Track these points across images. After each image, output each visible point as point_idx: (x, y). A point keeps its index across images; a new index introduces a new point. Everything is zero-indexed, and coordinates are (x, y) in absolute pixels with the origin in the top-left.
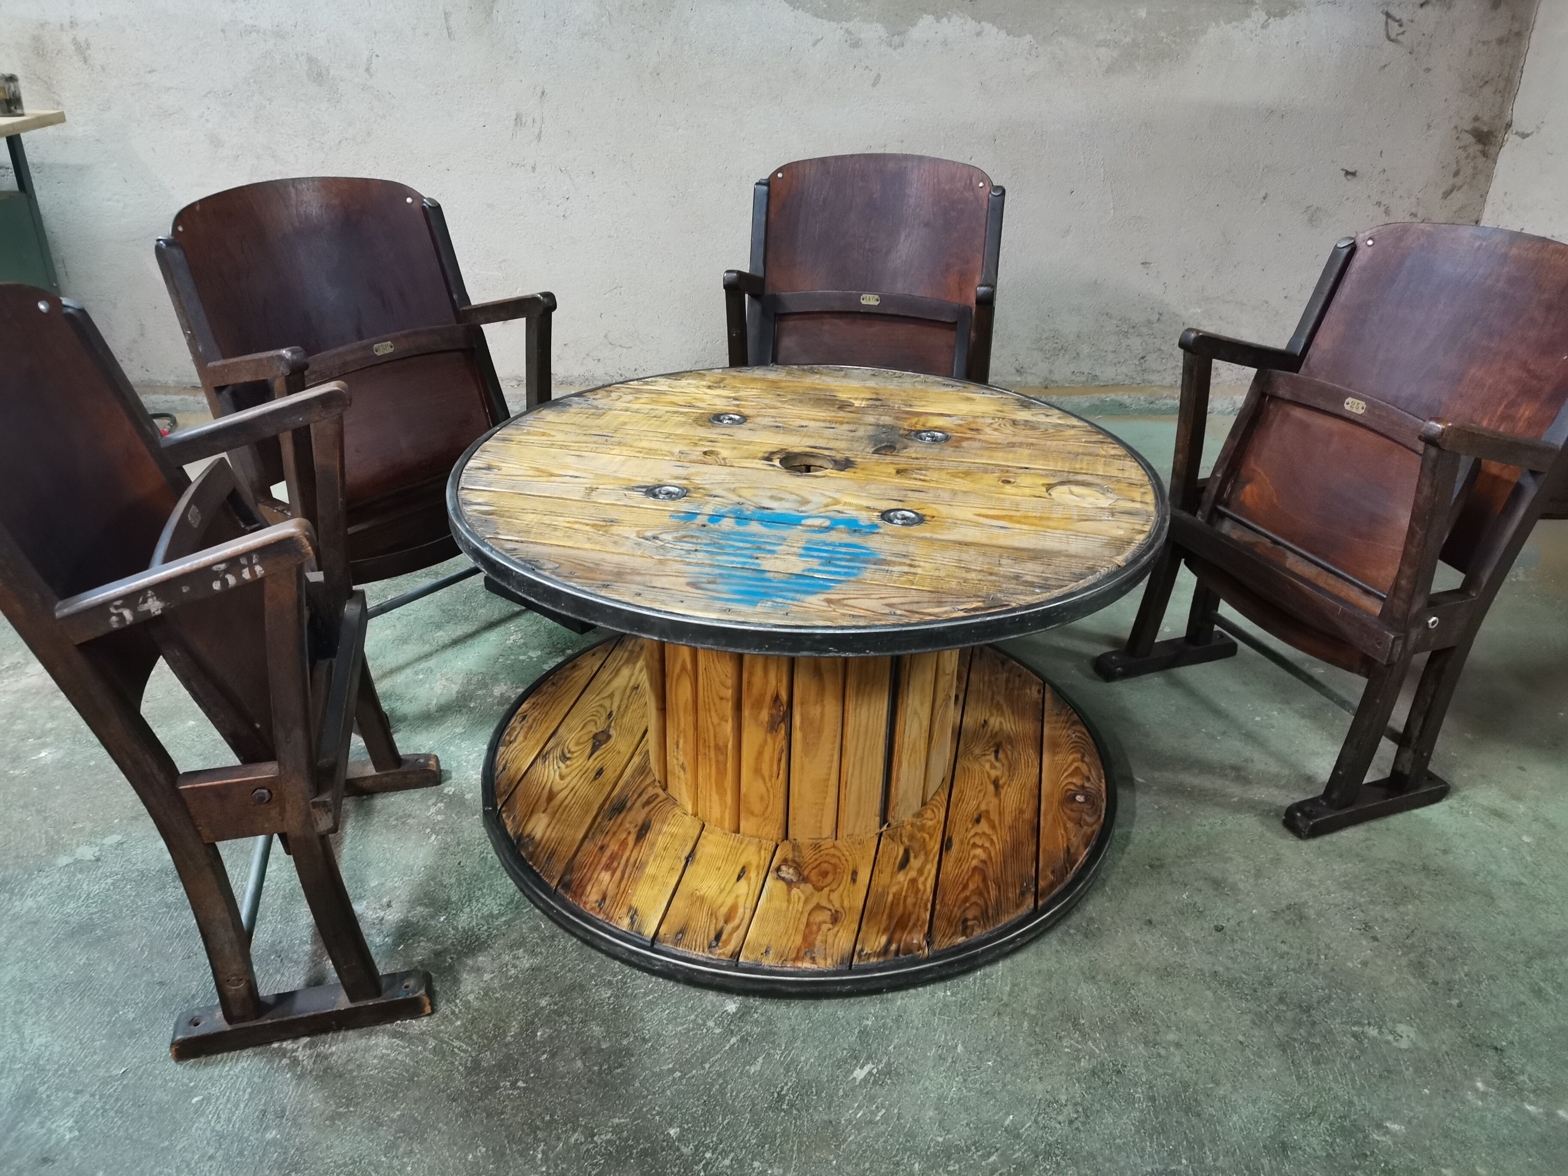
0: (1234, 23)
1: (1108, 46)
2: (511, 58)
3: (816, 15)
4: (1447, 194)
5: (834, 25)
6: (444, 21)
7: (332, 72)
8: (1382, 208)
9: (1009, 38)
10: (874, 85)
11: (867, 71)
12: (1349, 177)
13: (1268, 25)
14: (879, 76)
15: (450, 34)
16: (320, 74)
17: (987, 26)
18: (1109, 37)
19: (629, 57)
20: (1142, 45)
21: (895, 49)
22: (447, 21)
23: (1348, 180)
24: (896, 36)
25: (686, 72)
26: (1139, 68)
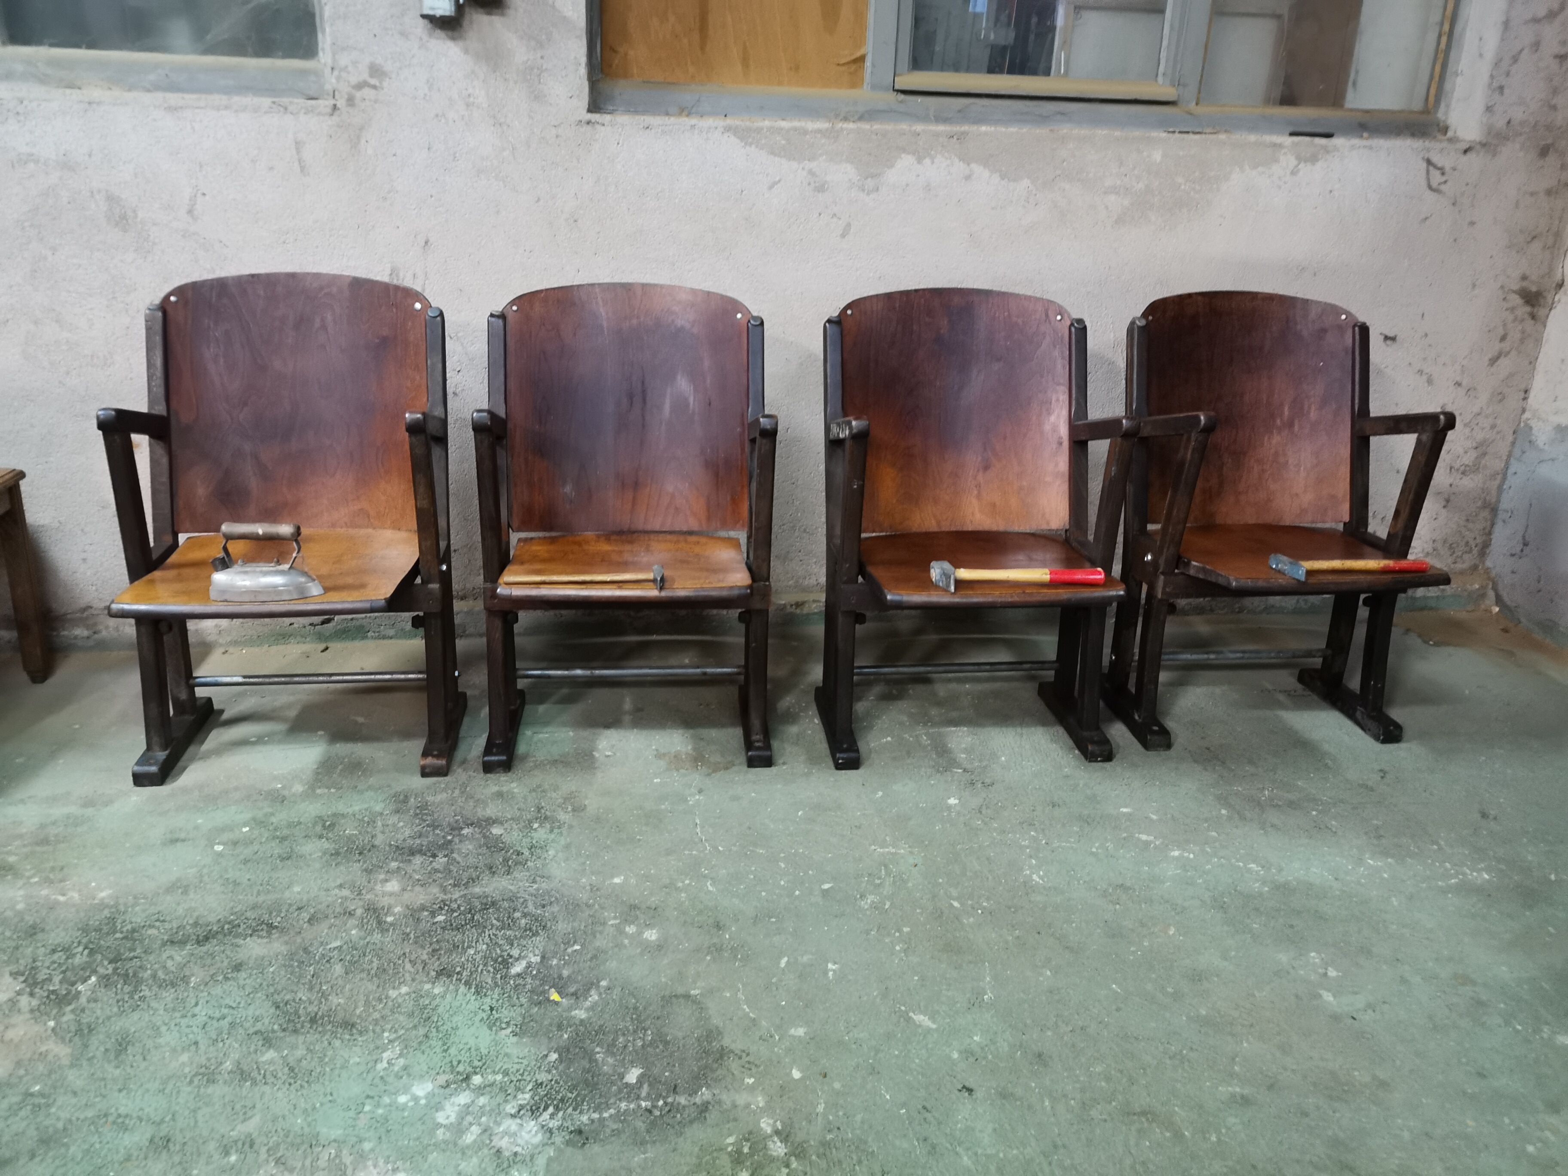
0: (1260, 169)
1: (1118, 193)
2: (385, 199)
3: (772, 153)
4: (1493, 361)
5: (794, 165)
6: (294, 152)
7: (140, 215)
8: (1425, 377)
9: (1003, 183)
10: (843, 236)
11: (835, 220)
12: (1389, 342)
13: (1298, 171)
14: (849, 225)
15: (302, 169)
16: (123, 217)
17: (977, 168)
18: (1119, 182)
19: (539, 200)
20: (1157, 193)
21: (868, 194)
22: (298, 151)
23: (1388, 345)
24: (869, 179)
25: (611, 219)
26: (1153, 218)
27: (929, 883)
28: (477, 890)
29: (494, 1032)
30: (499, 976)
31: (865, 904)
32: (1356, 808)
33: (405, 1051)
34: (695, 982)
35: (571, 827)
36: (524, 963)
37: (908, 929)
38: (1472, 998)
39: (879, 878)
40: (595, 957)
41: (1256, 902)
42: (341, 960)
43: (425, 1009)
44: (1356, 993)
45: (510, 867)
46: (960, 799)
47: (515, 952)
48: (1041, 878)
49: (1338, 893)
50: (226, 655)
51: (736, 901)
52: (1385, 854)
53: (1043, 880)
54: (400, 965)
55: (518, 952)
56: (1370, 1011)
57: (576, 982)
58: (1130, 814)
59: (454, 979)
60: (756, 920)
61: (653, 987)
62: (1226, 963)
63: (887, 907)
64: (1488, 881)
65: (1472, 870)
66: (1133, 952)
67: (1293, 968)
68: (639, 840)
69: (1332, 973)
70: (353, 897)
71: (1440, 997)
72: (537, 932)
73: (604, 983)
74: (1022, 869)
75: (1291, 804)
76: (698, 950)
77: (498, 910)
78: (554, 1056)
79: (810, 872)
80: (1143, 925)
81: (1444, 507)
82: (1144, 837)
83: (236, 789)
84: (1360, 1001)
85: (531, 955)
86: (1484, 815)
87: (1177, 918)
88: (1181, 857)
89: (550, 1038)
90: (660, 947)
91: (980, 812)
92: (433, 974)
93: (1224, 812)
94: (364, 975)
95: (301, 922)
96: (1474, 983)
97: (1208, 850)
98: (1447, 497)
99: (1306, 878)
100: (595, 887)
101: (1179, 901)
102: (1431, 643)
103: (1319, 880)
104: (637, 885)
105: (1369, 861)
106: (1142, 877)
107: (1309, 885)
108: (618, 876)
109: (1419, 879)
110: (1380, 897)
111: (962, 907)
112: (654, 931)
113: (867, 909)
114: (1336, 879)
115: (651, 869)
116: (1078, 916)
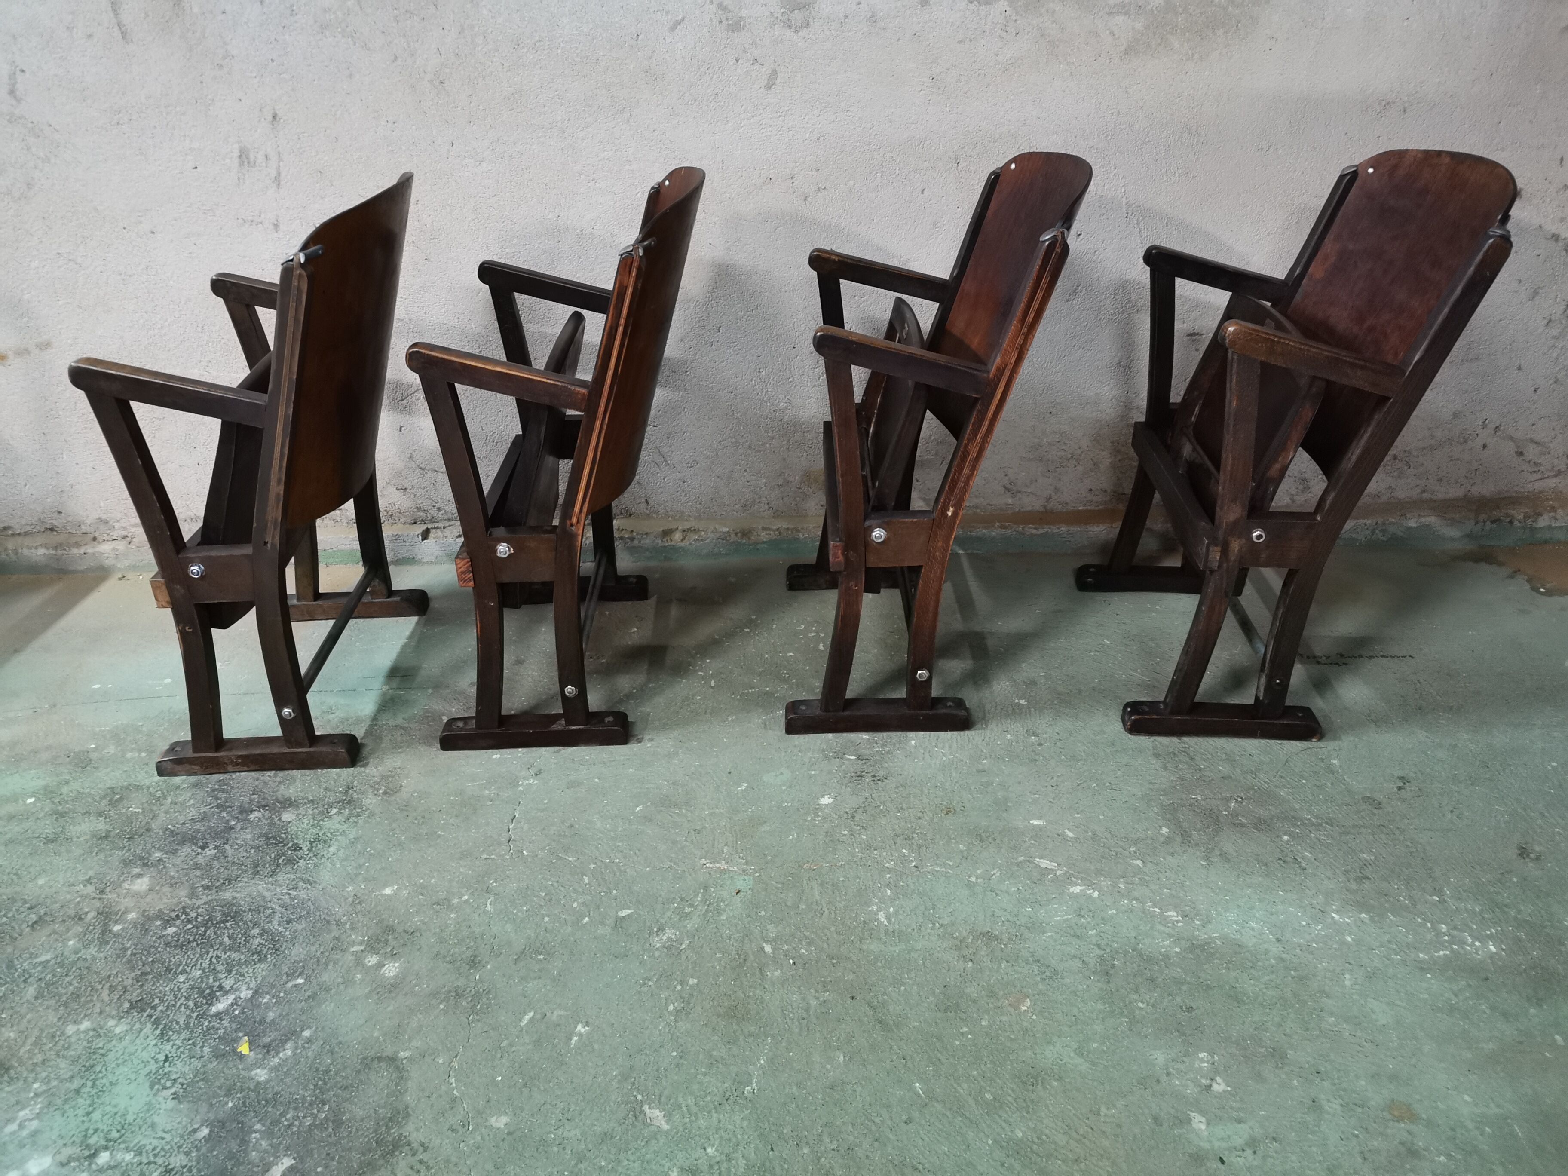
1: (1126, 14)
2: (221, 66)
6: (112, 15)
9: (971, 7)
10: (768, 87)
11: (757, 66)
14: (774, 72)
15: (124, 35)
19: (396, 58)
20: (1180, 10)
21: (796, 31)
22: (116, 15)
24: (796, 12)
25: (484, 78)
26: (1177, 45)
27: (748, 916)
28: (227, 895)
29: (154, 1091)
30: (196, 1014)
31: (657, 942)
32: (1346, 833)
33: (45, 1110)
34: (410, 1040)
35: (372, 814)
36: (231, 998)
37: (696, 981)
38: (1402, 1143)
39: (691, 905)
40: (313, 997)
41: (1156, 968)
42: (40, 979)
43: (94, 1053)
44: (1240, 1121)
45: (278, 865)
46: (835, 798)
47: (228, 984)
48: (888, 918)
49: (1273, 961)
50: (123, 581)
51: (509, 927)
52: (1361, 905)
53: (889, 922)
54: (97, 991)
55: (233, 982)
56: (1249, 1152)
57: (276, 1030)
58: (1040, 828)
59: (145, 1015)
60: (522, 955)
61: (359, 1043)
62: (1079, 1060)
63: (683, 946)
64: (1492, 956)
65: (1475, 938)
66: (962, 1034)
67: (1168, 1074)
68: (440, 836)
69: (1219, 1086)
70: (94, 895)
71: (1357, 1136)
72: (265, 956)
73: (307, 1033)
74: (868, 904)
75: (1261, 824)
76: (434, 995)
77: (237, 924)
78: (205, 1131)
79: (615, 892)
80: (992, 994)
82: (1044, 863)
83: (49, 748)
84: (1240, 1134)
85: (244, 988)
86: (1523, 852)
87: (1040, 986)
88: (1083, 894)
89: (211, 1105)
90: (394, 987)
91: (853, 817)
92: (127, 1005)
93: (1165, 830)
94: (52, 1002)
95: (24, 926)
96: (1413, 1117)
97: (1122, 886)
99: (1238, 936)
100: (357, 900)
101: (1053, 962)
102: (1542, 590)
103: (1254, 940)
104: (407, 899)
105: (1334, 915)
106: (1018, 923)
107: (1238, 947)
108: (392, 885)
109: (1395, 947)
110: (1329, 971)
111: (773, 953)
112: (397, 965)
113: (657, 949)
114: (1278, 940)
115: (433, 877)
116: (913, 975)
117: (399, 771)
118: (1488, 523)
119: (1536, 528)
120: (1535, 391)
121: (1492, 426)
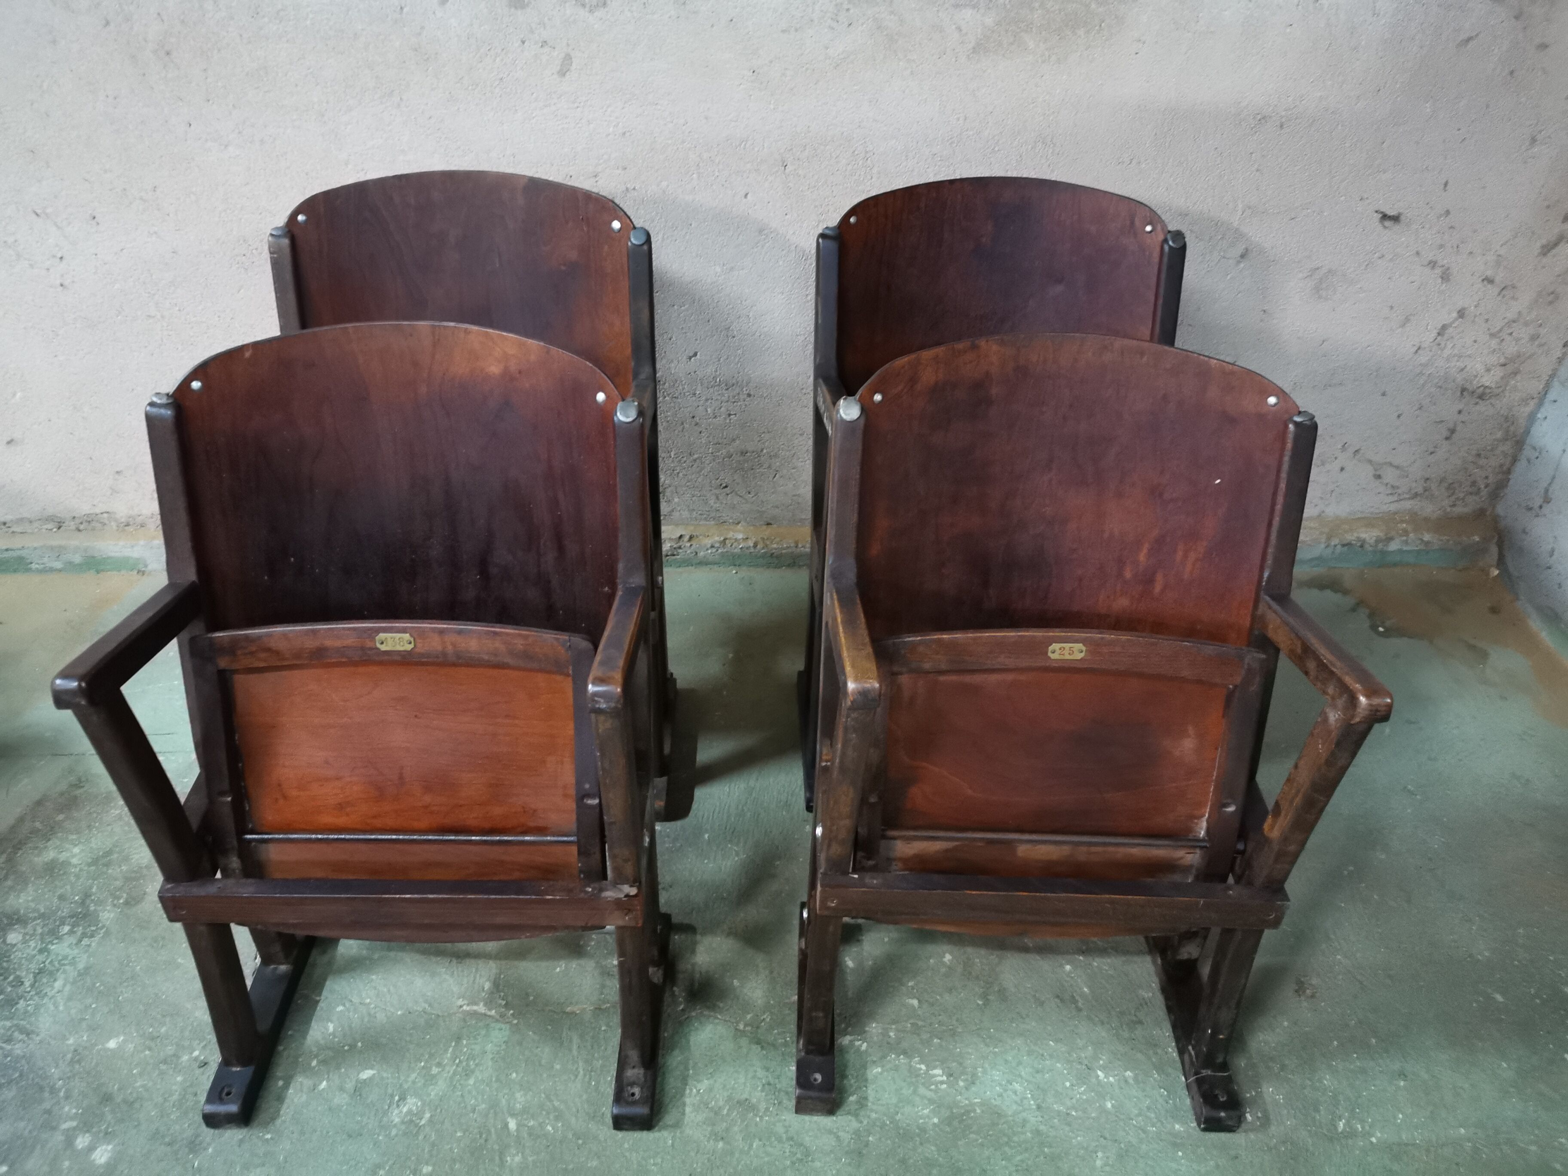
1: (974, 7)
4: (1547, 249)
8: (1438, 271)
10: (562, 73)
11: (546, 49)
12: (1387, 223)
14: (568, 58)
21: (591, 11)
23: (1385, 227)
25: (219, 50)
26: (1031, 45)
35: (107, 933)
37: (430, 1168)
41: (911, 1145)
52: (1128, 1060)
63: (423, 1122)
81: (1447, 439)
88: (850, 1047)
98: (1451, 425)
99: (998, 1103)
100: (78, 1056)
101: (807, 1139)
102: (1381, 629)
103: (1015, 1107)
104: (132, 1056)
105: (1099, 1073)
106: (778, 1086)
107: (997, 1114)
108: (117, 1036)
109: (1153, 1115)
110: (1083, 1148)
111: (517, 1130)
112: (110, 1147)
113: (395, 1125)
114: (1039, 1107)
115: (164, 1024)
116: (659, 1160)
117: (145, 871)
118: (1339, 547)
119: (1387, 552)
120: (1399, 416)
121: (1352, 450)
